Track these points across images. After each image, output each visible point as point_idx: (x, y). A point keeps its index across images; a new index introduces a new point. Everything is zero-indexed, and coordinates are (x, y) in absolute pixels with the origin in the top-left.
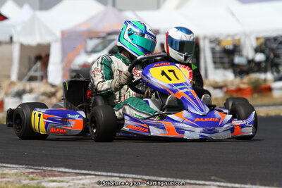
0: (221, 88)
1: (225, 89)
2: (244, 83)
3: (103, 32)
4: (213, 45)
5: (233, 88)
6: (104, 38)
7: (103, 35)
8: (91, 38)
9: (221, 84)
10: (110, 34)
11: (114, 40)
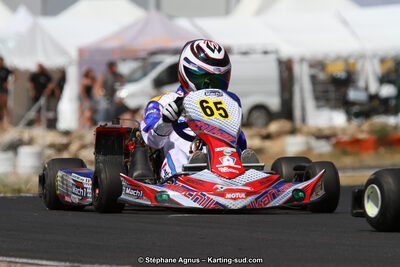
0: (327, 138)
1: (334, 140)
2: (362, 132)
3: (143, 50)
4: (314, 71)
5: (345, 138)
6: (144, 59)
7: (143, 54)
8: (124, 60)
9: (327, 132)
10: (154, 53)
11: (160, 62)
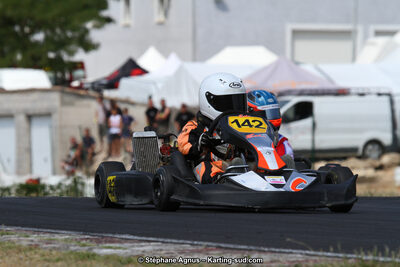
11: (287, 102)
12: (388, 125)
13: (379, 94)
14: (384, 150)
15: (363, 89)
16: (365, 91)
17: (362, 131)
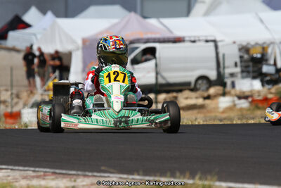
1: (250, 99)
2: (271, 93)
9: (247, 94)
11: (137, 48)
12: (214, 64)
13: (207, 41)
14: (210, 83)
15: (195, 37)
16: (197, 39)
17: (193, 69)
